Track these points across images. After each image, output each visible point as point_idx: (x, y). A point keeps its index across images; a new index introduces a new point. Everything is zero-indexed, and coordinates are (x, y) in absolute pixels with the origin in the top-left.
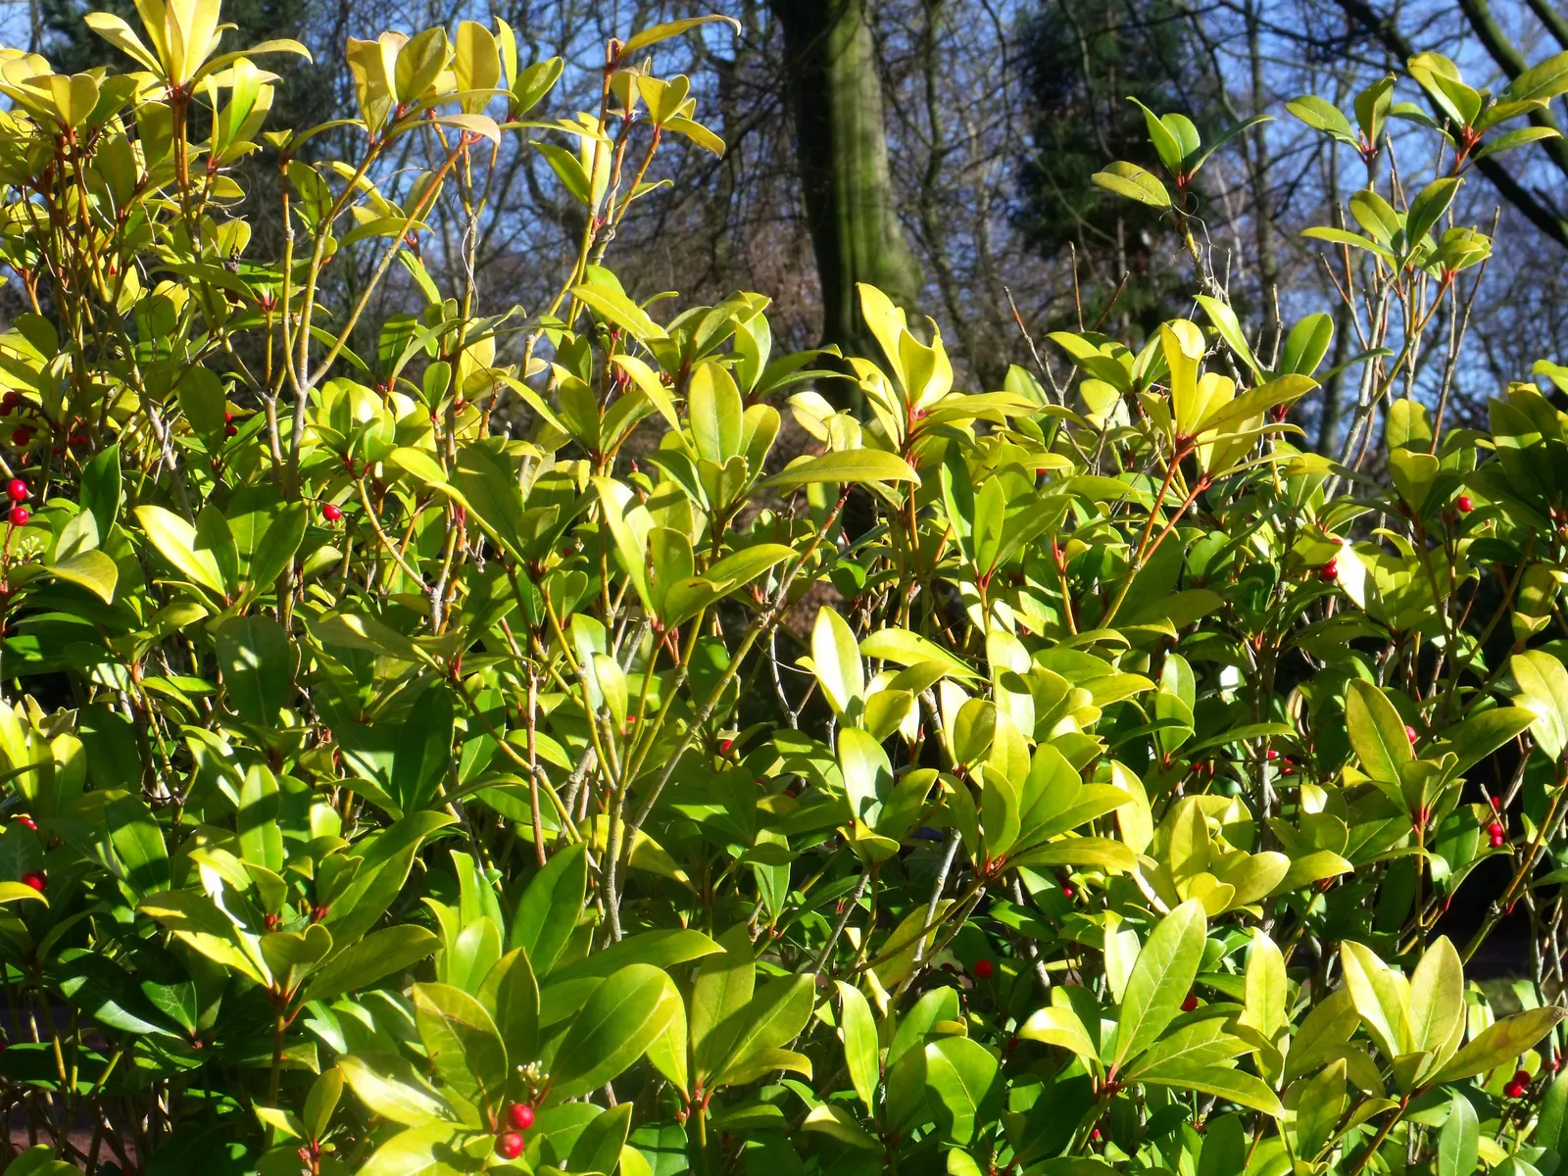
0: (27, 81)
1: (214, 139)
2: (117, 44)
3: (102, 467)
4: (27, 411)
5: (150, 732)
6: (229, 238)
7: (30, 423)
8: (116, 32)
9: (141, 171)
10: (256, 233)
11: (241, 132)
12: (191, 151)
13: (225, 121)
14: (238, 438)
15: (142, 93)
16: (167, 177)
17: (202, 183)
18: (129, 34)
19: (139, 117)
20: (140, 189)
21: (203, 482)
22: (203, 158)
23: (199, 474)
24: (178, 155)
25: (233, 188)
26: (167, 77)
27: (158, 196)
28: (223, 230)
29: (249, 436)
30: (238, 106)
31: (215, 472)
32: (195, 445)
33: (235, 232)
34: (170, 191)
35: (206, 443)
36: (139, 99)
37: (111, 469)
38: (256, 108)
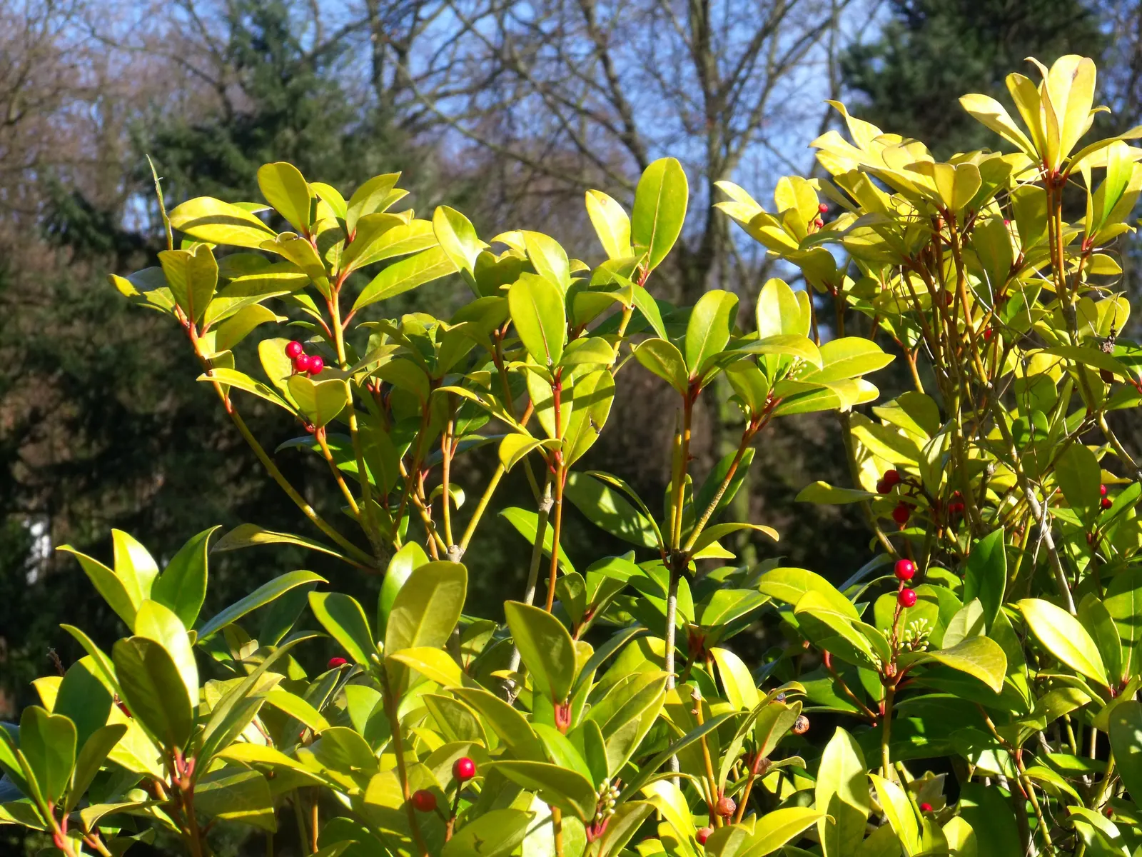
0: (909, 167)
1: (1087, 220)
2: (994, 127)
3: (987, 553)
4: (907, 488)
5: (1028, 806)
6: (1108, 315)
7: (910, 500)
8: (993, 116)
9: (1016, 253)
10: (1134, 311)
11: (1115, 214)
12: (1066, 232)
13: (1099, 202)
14: (1113, 510)
15: (1015, 176)
16: (1042, 258)
17: (1076, 263)
18: (1004, 118)
19: (1014, 199)
20: (1016, 269)
21: (1079, 557)
22: (1079, 240)
23: (1076, 550)
24: (1053, 237)
25: (1112, 266)
26: (1043, 159)
27: (1036, 276)
28: (1102, 307)
29: (1125, 509)
30: (1111, 186)
31: (1092, 545)
32: (1070, 517)
33: (1112, 310)
34: (1047, 271)
35: (1082, 519)
36: (1013, 183)
37: (996, 554)
38: (1129, 189)
